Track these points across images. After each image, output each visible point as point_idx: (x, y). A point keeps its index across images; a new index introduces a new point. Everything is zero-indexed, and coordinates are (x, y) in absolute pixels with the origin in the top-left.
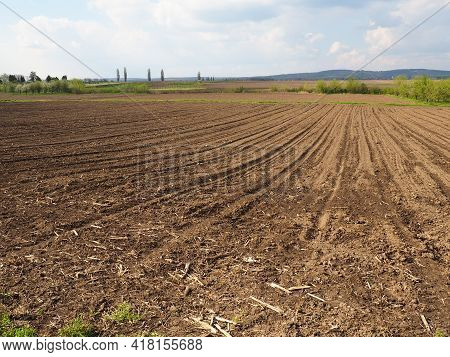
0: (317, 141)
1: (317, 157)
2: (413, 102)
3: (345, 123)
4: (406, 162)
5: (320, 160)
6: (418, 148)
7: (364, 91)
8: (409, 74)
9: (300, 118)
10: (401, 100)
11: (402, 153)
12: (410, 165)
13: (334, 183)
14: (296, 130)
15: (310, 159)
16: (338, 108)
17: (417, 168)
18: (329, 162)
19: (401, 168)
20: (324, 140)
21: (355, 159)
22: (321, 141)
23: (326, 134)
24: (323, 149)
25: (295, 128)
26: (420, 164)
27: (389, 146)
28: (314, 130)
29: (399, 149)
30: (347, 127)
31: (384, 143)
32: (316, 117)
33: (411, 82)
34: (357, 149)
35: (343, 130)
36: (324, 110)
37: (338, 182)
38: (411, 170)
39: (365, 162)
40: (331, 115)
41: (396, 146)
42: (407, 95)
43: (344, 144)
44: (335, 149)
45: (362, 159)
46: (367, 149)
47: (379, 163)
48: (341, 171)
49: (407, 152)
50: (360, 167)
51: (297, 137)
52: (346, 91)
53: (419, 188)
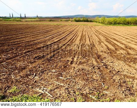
0: (74, 36)
1: (74, 41)
2: (101, 24)
3: (82, 30)
4: (99, 42)
5: (74, 42)
6: (102, 38)
7: (87, 21)
8: (100, 16)
9: (69, 29)
10: (98, 24)
11: (98, 39)
12: (100, 42)
14: (68, 33)
15: (72, 41)
16: (80, 26)
17: (102, 43)
18: (77, 42)
19: (98, 43)
21: (85, 41)
22: (75, 36)
23: (76, 34)
24: (75, 38)
26: (103, 42)
27: (94, 37)
28: (73, 33)
29: (97, 38)
30: (82, 32)
31: (93, 36)
32: (73, 29)
33: (100, 19)
34: (85, 38)
36: (76, 27)
37: (80, 48)
38: (100, 44)
39: (88, 42)
40: (78, 28)
42: (99, 23)
43: (81, 37)
44: (79, 38)
45: (87, 41)
46: (88, 38)
47: (92, 42)
48: (81, 44)
49: (99, 38)
50: (86, 43)
51: (68, 35)
52: (82, 21)
53: (102, 49)
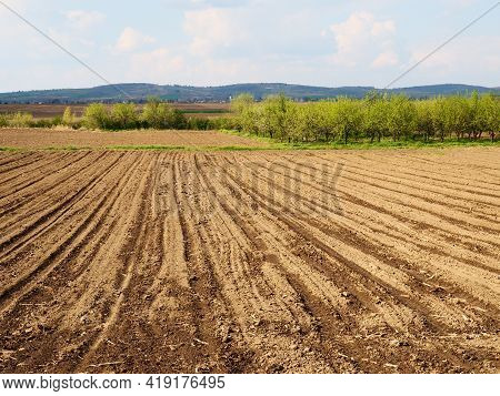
0: (84, 227)
1: (80, 260)
2: (266, 142)
3: (142, 186)
4: (248, 257)
5: (84, 267)
6: (272, 228)
7: (179, 123)
9: (51, 180)
10: (246, 139)
11: (242, 240)
12: (253, 263)
13: (106, 312)
14: (43, 205)
16: (130, 158)
17: (266, 267)
18: (102, 269)
19: (239, 268)
20: (98, 223)
21: (155, 258)
22: (91, 226)
23: (102, 210)
24: (93, 243)
25: (39, 201)
26: (272, 259)
27: (222, 227)
28: (79, 205)
29: (237, 233)
30: (145, 195)
31: (213, 224)
32: (85, 177)
34: (161, 238)
35: (137, 200)
36: (103, 164)
37: (115, 310)
38: (257, 272)
39: (175, 265)
40: (115, 172)
41: (233, 227)
42: (256, 131)
43: (135, 231)
44: (118, 241)
45: (168, 256)
46: (180, 237)
47: (200, 262)
48: (125, 285)
49: (252, 236)
50: (162, 273)
51: (43, 220)
52: (146, 125)
